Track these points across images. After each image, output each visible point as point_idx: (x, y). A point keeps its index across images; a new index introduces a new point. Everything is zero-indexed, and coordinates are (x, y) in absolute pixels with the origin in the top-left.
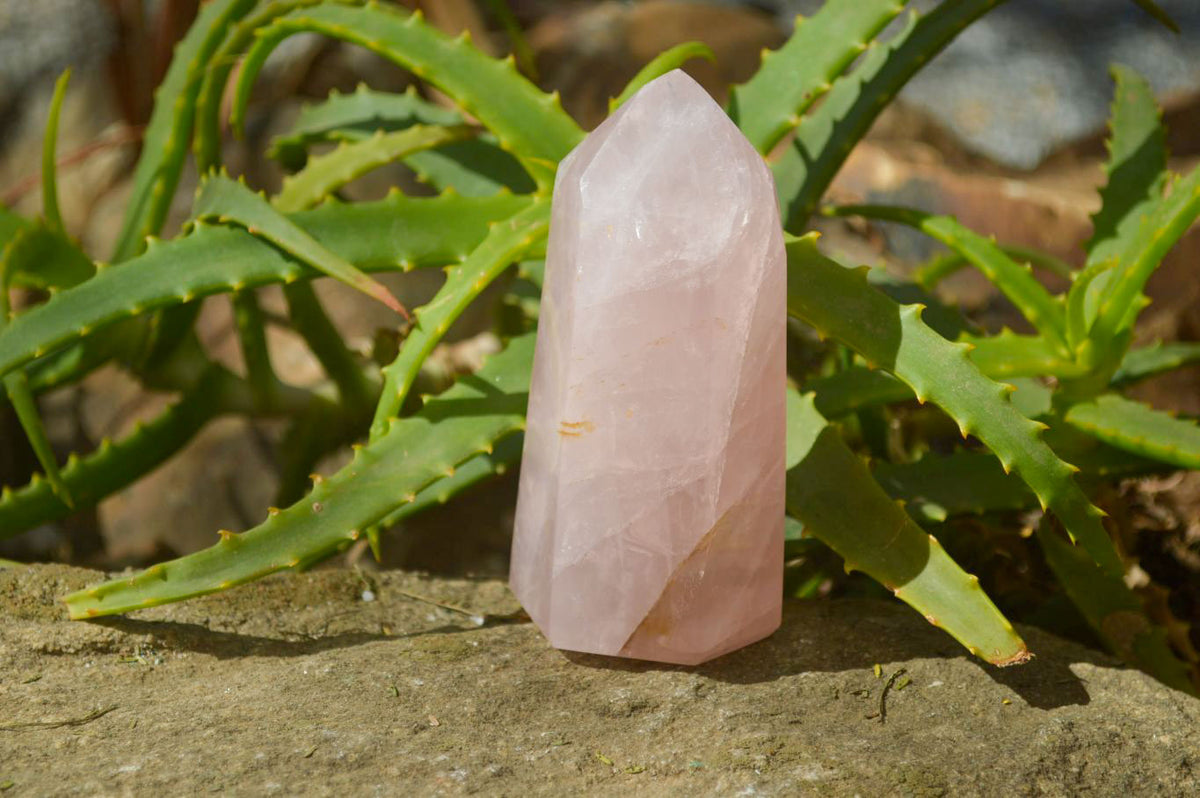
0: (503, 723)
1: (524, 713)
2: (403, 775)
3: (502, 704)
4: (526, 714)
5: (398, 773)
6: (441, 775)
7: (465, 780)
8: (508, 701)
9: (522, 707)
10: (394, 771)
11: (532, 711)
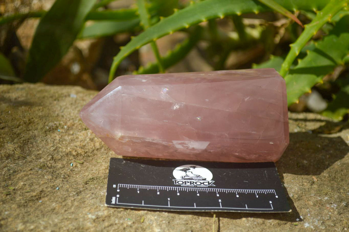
0: (338, 181)
1: (343, 176)
2: (315, 205)
3: (336, 172)
4: (344, 177)
5: (313, 204)
6: (328, 206)
7: (337, 208)
8: (337, 171)
9: (342, 174)
10: (311, 203)
11: (346, 176)
